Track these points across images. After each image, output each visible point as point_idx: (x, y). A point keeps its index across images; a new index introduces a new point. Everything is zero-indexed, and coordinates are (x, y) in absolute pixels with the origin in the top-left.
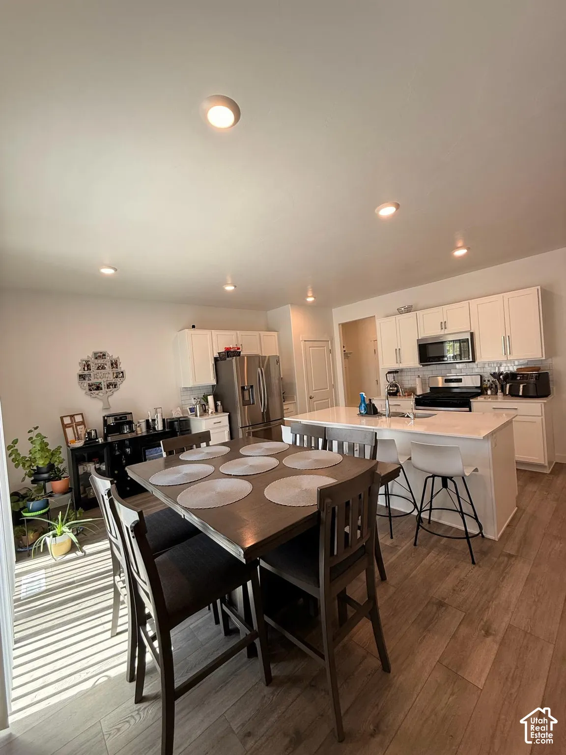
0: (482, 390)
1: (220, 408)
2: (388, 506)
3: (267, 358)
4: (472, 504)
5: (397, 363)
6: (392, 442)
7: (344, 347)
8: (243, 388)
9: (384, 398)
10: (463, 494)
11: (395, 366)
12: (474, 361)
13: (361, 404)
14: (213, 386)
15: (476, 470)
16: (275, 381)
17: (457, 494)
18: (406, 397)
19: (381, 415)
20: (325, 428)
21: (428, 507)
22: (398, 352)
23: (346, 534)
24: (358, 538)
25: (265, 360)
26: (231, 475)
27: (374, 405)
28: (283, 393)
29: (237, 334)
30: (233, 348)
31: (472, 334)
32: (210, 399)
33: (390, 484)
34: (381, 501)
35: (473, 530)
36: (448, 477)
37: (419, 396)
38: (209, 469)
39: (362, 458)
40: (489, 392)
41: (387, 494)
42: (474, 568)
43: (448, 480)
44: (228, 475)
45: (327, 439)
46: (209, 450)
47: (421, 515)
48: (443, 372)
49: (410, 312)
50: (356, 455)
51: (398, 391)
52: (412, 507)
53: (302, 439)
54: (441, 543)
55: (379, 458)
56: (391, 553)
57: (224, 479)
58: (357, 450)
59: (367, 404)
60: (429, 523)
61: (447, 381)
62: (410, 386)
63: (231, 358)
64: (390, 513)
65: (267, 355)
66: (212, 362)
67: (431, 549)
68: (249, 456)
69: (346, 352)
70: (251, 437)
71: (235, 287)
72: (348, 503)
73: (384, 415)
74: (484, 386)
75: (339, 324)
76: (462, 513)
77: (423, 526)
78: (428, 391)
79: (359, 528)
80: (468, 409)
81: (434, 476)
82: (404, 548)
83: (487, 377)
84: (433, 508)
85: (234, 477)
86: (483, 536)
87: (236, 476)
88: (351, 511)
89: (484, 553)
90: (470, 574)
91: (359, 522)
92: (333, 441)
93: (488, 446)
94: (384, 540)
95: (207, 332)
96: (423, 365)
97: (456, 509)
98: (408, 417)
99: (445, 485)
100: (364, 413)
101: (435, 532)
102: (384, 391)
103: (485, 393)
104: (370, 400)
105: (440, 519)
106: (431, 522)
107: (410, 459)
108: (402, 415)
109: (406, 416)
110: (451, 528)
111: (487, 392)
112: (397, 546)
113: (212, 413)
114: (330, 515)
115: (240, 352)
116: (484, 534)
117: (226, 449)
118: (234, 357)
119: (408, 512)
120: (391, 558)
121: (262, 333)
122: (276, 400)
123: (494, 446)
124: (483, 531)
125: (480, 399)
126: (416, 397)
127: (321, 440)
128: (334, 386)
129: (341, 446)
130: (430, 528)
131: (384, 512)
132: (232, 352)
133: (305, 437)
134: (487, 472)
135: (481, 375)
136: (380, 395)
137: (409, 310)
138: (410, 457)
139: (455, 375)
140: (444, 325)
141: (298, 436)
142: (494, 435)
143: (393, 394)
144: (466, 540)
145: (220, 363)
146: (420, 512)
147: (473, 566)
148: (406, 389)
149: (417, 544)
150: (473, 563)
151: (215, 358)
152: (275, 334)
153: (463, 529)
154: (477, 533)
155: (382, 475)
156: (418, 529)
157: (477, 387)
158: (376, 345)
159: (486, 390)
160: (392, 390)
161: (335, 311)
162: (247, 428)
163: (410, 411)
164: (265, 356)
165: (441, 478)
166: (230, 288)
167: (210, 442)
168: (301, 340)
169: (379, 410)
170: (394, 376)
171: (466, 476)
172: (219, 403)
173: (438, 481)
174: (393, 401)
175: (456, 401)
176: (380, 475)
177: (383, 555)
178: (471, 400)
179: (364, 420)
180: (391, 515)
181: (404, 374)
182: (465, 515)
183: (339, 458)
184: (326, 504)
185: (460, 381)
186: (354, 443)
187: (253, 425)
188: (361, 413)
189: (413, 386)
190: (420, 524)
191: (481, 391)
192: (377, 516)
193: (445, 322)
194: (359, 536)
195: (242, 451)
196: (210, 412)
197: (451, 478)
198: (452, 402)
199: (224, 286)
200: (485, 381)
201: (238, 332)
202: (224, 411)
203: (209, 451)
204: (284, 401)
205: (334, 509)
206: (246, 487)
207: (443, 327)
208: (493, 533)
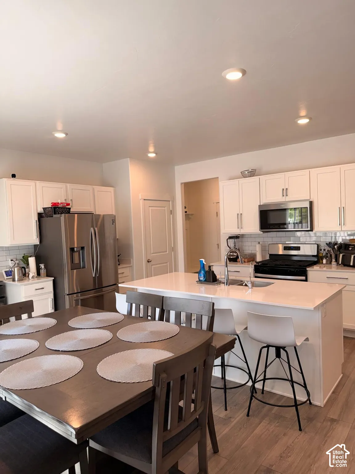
0: (318, 259)
1: (43, 272)
2: (223, 378)
3: (102, 216)
4: (302, 373)
5: (238, 228)
6: (230, 311)
7: (185, 208)
8: (72, 250)
9: (224, 264)
10: (294, 363)
11: (235, 231)
12: (312, 230)
13: (200, 271)
14: (35, 246)
15: (307, 339)
16: (110, 241)
17: (289, 363)
18: (246, 263)
19: (220, 282)
20: (163, 297)
21: (262, 377)
22: (240, 216)
23: (181, 408)
24: (191, 411)
25: (98, 219)
26: (59, 351)
27: (213, 272)
28: (118, 256)
29: (66, 187)
30: (61, 203)
31: (311, 203)
32: (32, 261)
33: (226, 355)
34: (217, 372)
35: (301, 397)
36: (281, 347)
37: (258, 263)
38: (33, 344)
39: (199, 329)
40: (324, 261)
41: (223, 365)
42: (300, 434)
43: (281, 350)
44: (56, 350)
45: (164, 309)
46: (31, 322)
47: (255, 385)
48: (283, 240)
49: (253, 176)
50: (194, 326)
51: (237, 257)
52: (247, 377)
53: (138, 309)
54: (272, 412)
55: (216, 329)
56: (224, 425)
57: (51, 356)
58: (194, 320)
59: (207, 271)
60: (263, 393)
61: (286, 248)
62: (250, 252)
63: (59, 215)
64: (225, 385)
65: (102, 214)
66: (35, 218)
67: (263, 418)
68: (79, 329)
69: (187, 213)
70: (79, 306)
71: (67, 134)
72: (183, 377)
73: (224, 283)
74: (321, 255)
75: (182, 184)
76: (292, 382)
77: (256, 397)
78: (268, 258)
79: (193, 401)
80: (304, 278)
81: (268, 346)
82: (238, 419)
83: (323, 246)
84: (266, 378)
85: (63, 352)
86: (310, 403)
87: (65, 351)
88: (185, 385)
89: (310, 420)
90: (296, 440)
91: (193, 396)
92: (171, 311)
93: (318, 317)
94: (218, 411)
95: (31, 183)
96: (264, 232)
97: (287, 379)
98: (246, 285)
99: (278, 355)
100: (203, 280)
101: (268, 402)
102: (224, 257)
103: (321, 261)
104: (210, 267)
105: (272, 388)
106: (264, 392)
107: (246, 328)
108: (241, 283)
109: (244, 284)
110: (283, 397)
111: (323, 261)
112: (230, 418)
113: (33, 277)
114: (165, 390)
115: (70, 209)
116: (311, 401)
117: (52, 322)
118: (63, 215)
119: (244, 383)
120: (224, 431)
121: (97, 188)
122: (110, 262)
123: (324, 316)
124: (311, 398)
125: (316, 267)
126: (255, 264)
127: (158, 310)
128: (174, 249)
129: (178, 316)
130: (263, 397)
131: (220, 384)
132: (60, 208)
133: (142, 306)
134: (317, 341)
135: (317, 244)
136: (221, 261)
137: (252, 173)
138: (246, 326)
139: (294, 243)
140: (285, 192)
141: (134, 305)
142: (324, 306)
143: (233, 259)
144: (294, 408)
145: (45, 220)
146: (254, 382)
147: (300, 432)
148: (246, 255)
149: (249, 415)
150: (300, 430)
151: (39, 213)
152: (111, 189)
153: (293, 397)
154: (306, 400)
155: (217, 347)
156: (251, 399)
157: (313, 256)
158: (218, 208)
159: (322, 258)
160: (233, 255)
161: (177, 168)
162: (75, 295)
163: (248, 279)
164: (99, 215)
165: (274, 348)
166: (60, 135)
167: (32, 313)
168: (140, 198)
169: (218, 277)
170: (234, 242)
171: (297, 346)
172: (42, 266)
173: (272, 351)
174: (233, 267)
175: (292, 270)
176: (215, 348)
177: (217, 428)
178: (307, 269)
179: (203, 287)
180: (226, 387)
181: (245, 239)
182: (294, 383)
183: (176, 329)
184: (162, 379)
185: (298, 249)
186: (191, 314)
187: (82, 292)
188: (200, 281)
189: (253, 252)
190: (254, 394)
191: (316, 260)
192: (211, 388)
193: (287, 189)
194: (192, 409)
195: (72, 323)
196: (31, 276)
197: (284, 348)
198: (290, 271)
199: (53, 133)
200: (321, 250)
201: (68, 185)
202: (48, 275)
203: (31, 324)
204: (119, 265)
205: (169, 384)
206: (76, 363)
207: (285, 195)
208: (319, 400)
